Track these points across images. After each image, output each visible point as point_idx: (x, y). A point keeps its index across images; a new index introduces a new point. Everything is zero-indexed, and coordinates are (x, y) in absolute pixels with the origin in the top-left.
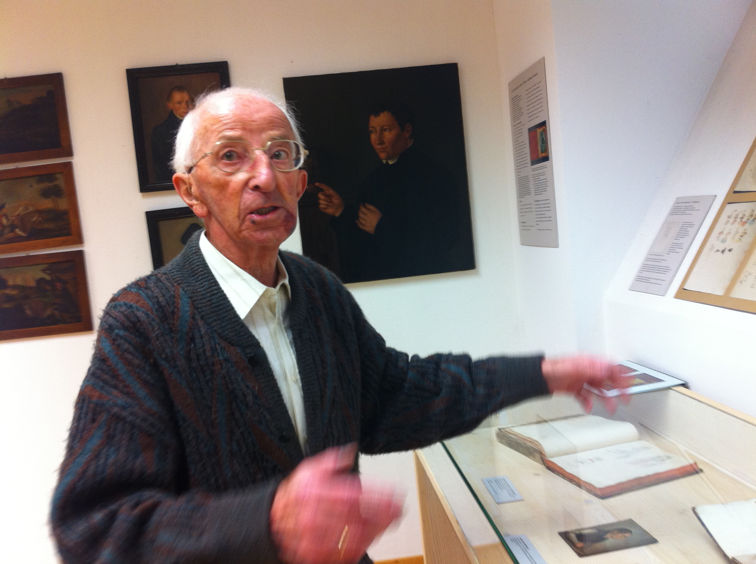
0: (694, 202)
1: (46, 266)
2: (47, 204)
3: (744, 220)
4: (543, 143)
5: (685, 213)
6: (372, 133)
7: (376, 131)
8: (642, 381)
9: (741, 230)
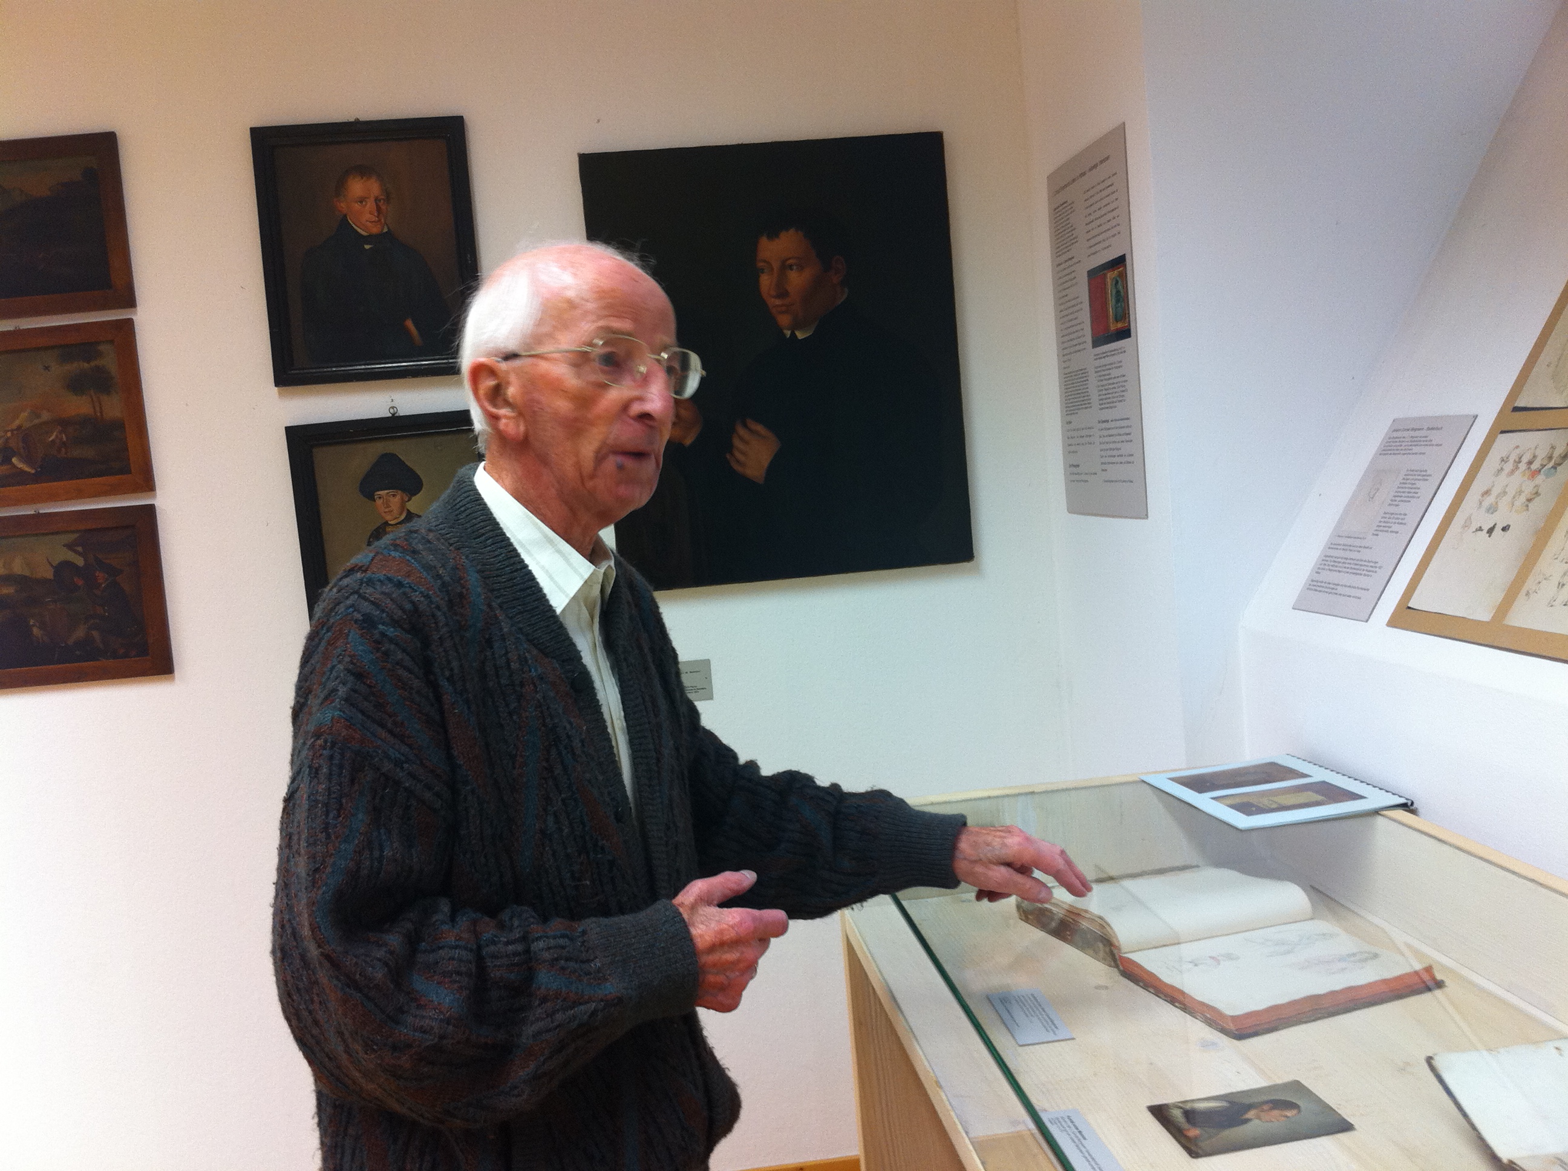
0: (1429, 429)
1: (76, 535)
2: (79, 406)
3: (1535, 466)
4: (1118, 301)
5: (1410, 452)
6: (763, 273)
7: (772, 269)
8: (1320, 798)
9: (1529, 487)
